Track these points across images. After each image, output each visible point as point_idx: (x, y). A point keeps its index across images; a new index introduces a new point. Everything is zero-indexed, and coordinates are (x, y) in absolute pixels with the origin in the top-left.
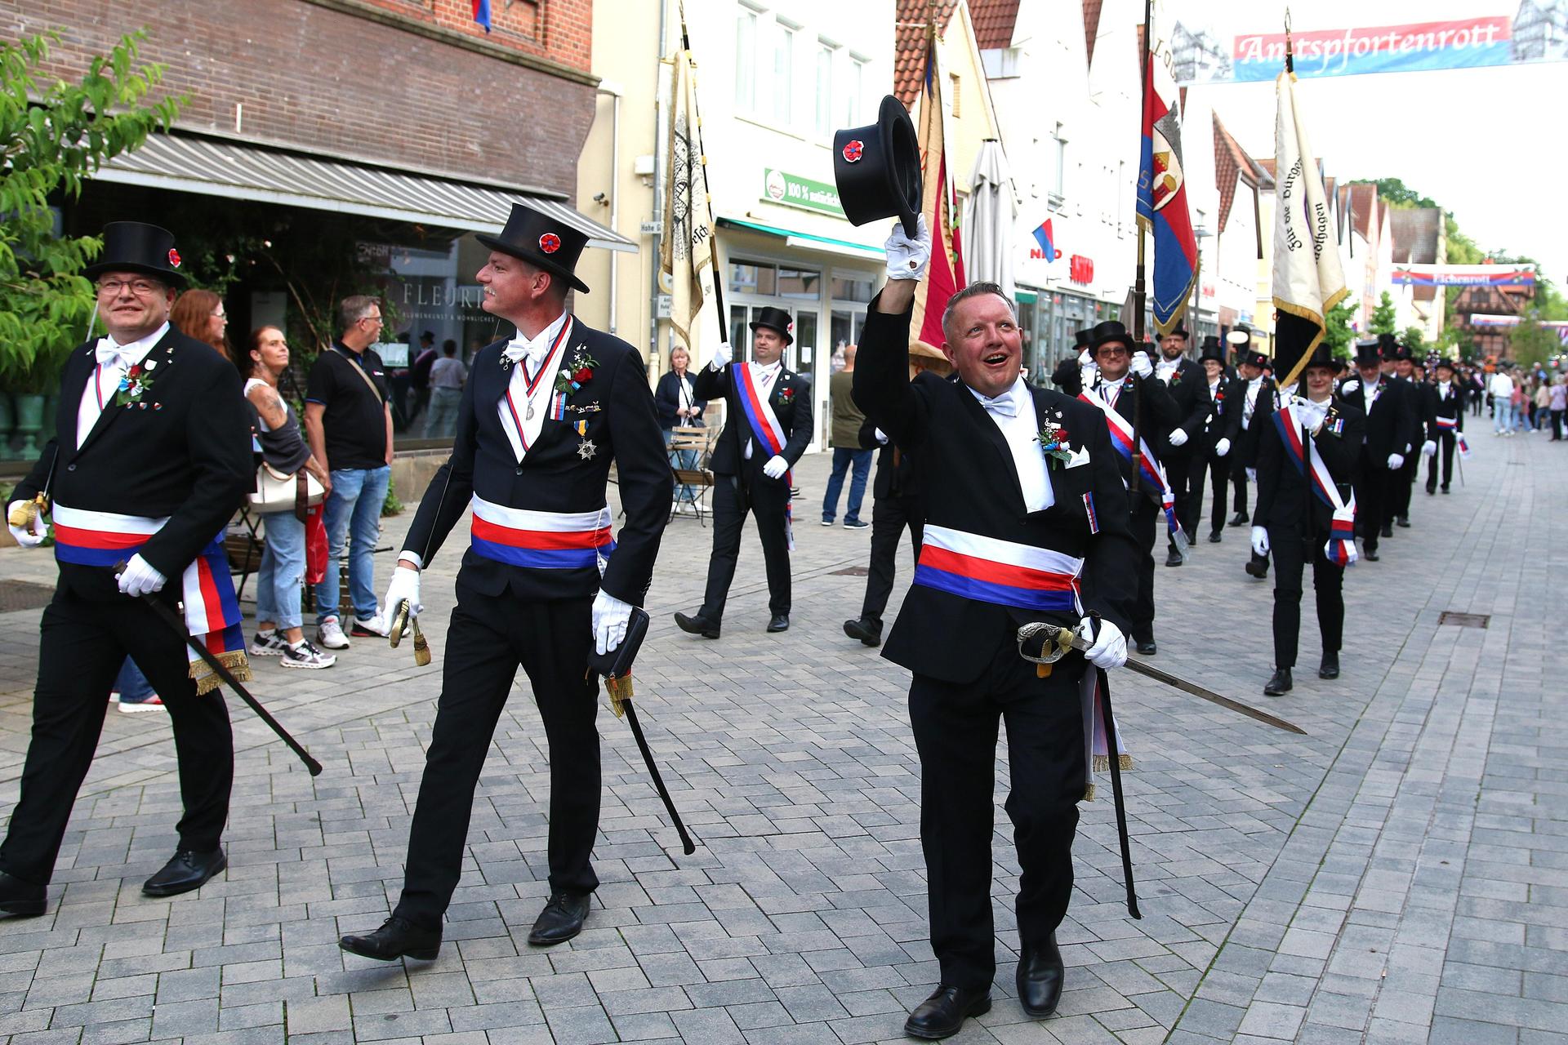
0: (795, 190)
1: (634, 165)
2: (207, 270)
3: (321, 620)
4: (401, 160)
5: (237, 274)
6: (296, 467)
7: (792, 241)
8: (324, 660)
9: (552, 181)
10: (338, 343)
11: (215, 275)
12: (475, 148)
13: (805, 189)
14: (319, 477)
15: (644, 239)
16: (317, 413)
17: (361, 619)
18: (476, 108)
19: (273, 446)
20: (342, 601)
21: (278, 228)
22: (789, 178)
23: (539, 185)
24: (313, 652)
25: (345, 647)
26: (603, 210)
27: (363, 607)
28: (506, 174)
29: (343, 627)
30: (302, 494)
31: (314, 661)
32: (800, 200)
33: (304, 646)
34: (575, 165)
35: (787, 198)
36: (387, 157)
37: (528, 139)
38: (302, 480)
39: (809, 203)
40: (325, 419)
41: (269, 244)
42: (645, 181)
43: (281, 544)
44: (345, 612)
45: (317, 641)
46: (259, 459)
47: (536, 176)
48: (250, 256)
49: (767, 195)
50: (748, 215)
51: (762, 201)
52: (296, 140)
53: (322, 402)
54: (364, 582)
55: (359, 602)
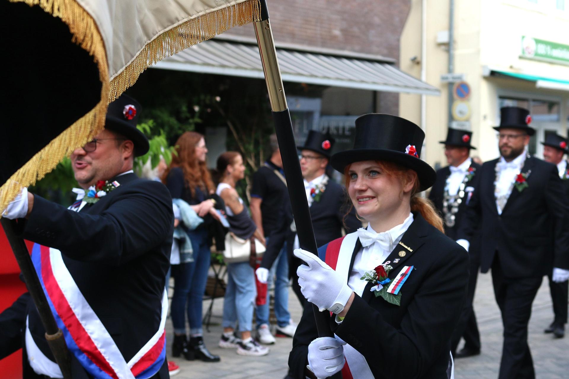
0: (542, 49)
1: (436, 38)
2: (183, 116)
3: (258, 327)
4: (293, 42)
5: (200, 117)
6: (249, 236)
7: (541, 84)
8: (261, 351)
9: (385, 51)
10: (269, 161)
11: (187, 119)
12: (337, 32)
13: (549, 48)
14: (261, 241)
15: (443, 86)
16: (257, 204)
17: (281, 327)
18: (338, 7)
19: (236, 224)
20: (271, 316)
21: (222, 88)
22: (538, 42)
23: (377, 53)
24: (255, 345)
25: (272, 343)
26: (416, 68)
27: (282, 319)
28: (357, 48)
29: (271, 331)
30: (253, 252)
31: (256, 351)
32: (546, 56)
33: (251, 342)
34: (398, 40)
35: (537, 54)
36: (284, 41)
37: (369, 25)
38: (253, 243)
39: (551, 57)
40: (262, 206)
41: (218, 99)
42: (443, 47)
43: (242, 281)
44: (271, 323)
45: (257, 340)
46: (226, 230)
47: (375, 49)
48: (207, 106)
49: (523, 52)
50: (511, 67)
51: (521, 58)
52: (231, 33)
53: (259, 196)
54: (283, 304)
55: (280, 315)
